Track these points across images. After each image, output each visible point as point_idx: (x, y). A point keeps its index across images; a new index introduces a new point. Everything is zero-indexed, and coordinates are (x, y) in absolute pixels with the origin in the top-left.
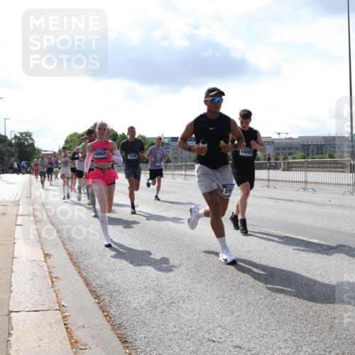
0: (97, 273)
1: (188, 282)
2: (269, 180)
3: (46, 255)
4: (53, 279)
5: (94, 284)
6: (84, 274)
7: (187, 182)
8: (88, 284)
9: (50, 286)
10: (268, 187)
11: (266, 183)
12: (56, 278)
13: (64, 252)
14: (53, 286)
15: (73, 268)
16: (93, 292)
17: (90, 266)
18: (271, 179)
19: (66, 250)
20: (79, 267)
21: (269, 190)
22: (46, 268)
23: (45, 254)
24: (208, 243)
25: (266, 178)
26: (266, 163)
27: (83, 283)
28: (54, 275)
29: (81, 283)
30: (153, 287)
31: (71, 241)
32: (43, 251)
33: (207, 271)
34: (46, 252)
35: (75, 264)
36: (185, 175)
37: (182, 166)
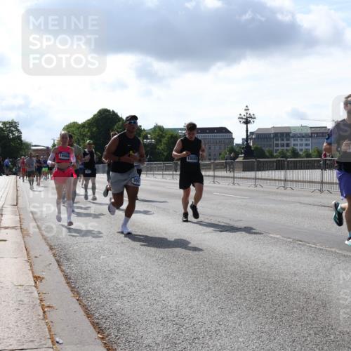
0: (101, 300)
1: (217, 312)
2: (322, 183)
3: (37, 278)
4: (45, 309)
5: (97, 315)
6: (85, 302)
7: (217, 185)
8: (89, 315)
9: (41, 317)
10: (321, 191)
11: (318, 186)
12: (49, 307)
13: (60, 274)
14: (45, 318)
15: (71, 294)
16: (95, 325)
17: (92, 292)
18: (325, 180)
19: (62, 271)
20: (78, 293)
21: (322, 195)
22: (36, 294)
23: (34, 277)
24: (242, 263)
25: (319, 179)
26: (319, 161)
27: (83, 313)
28: (46, 303)
29: (81, 313)
30: (171, 318)
31: (68, 260)
32: (33, 273)
33: (240, 298)
34: (37, 275)
35: (73, 289)
36: (214, 176)
37: (209, 165)
